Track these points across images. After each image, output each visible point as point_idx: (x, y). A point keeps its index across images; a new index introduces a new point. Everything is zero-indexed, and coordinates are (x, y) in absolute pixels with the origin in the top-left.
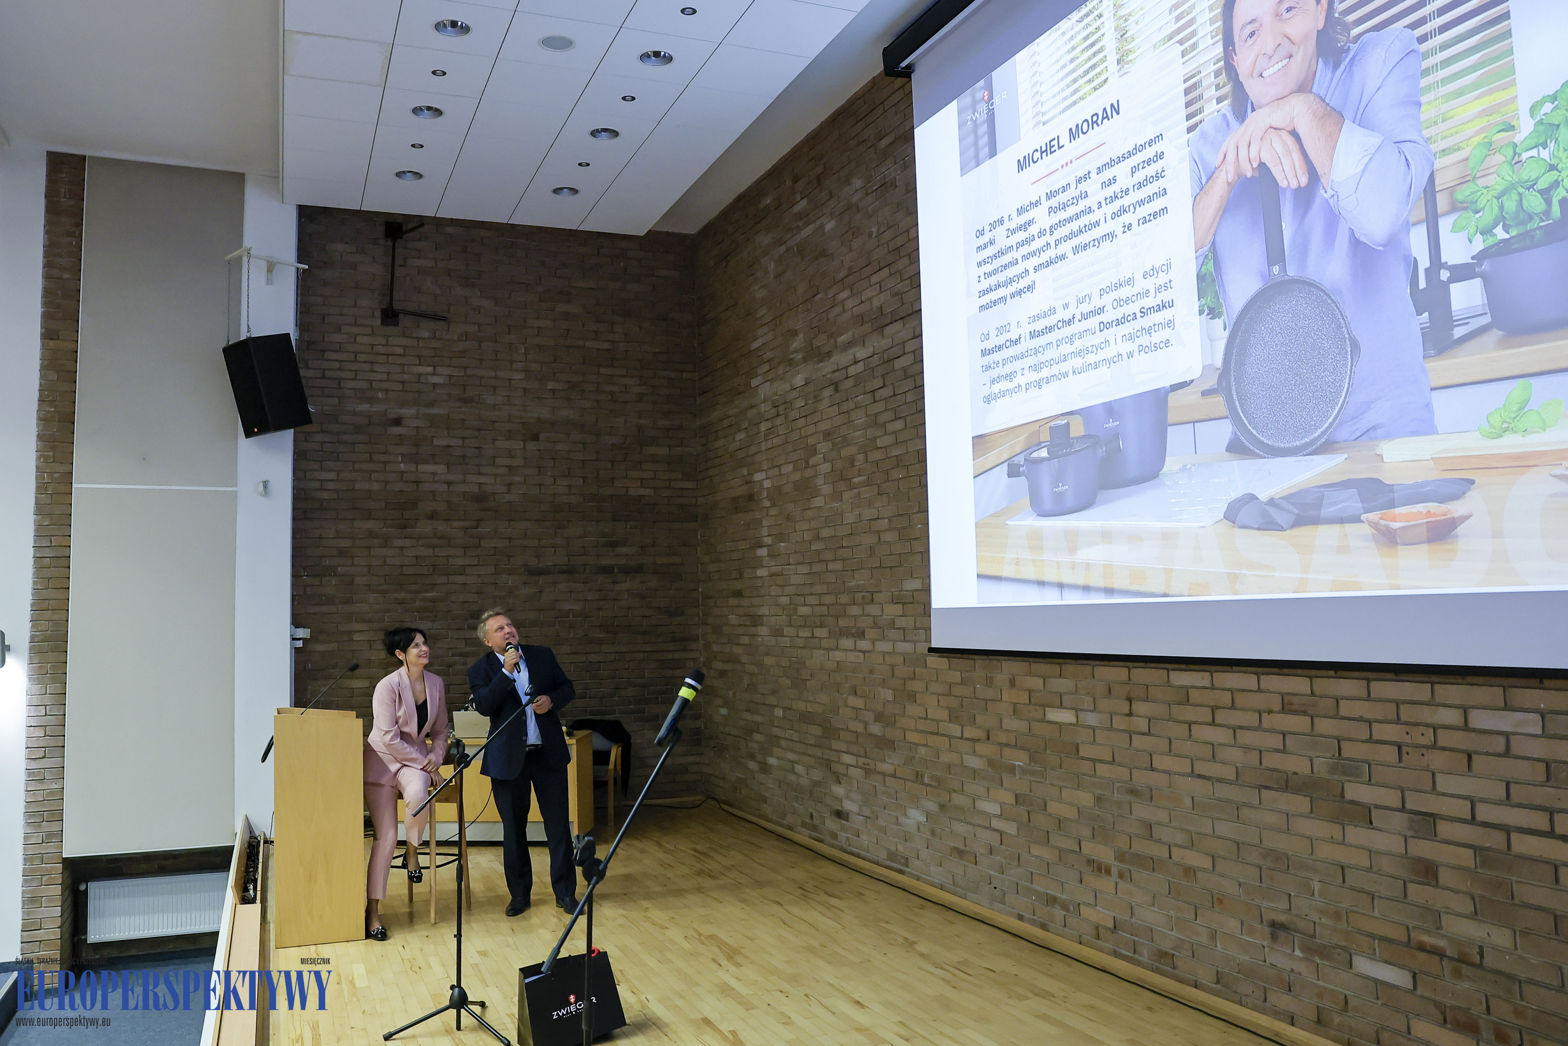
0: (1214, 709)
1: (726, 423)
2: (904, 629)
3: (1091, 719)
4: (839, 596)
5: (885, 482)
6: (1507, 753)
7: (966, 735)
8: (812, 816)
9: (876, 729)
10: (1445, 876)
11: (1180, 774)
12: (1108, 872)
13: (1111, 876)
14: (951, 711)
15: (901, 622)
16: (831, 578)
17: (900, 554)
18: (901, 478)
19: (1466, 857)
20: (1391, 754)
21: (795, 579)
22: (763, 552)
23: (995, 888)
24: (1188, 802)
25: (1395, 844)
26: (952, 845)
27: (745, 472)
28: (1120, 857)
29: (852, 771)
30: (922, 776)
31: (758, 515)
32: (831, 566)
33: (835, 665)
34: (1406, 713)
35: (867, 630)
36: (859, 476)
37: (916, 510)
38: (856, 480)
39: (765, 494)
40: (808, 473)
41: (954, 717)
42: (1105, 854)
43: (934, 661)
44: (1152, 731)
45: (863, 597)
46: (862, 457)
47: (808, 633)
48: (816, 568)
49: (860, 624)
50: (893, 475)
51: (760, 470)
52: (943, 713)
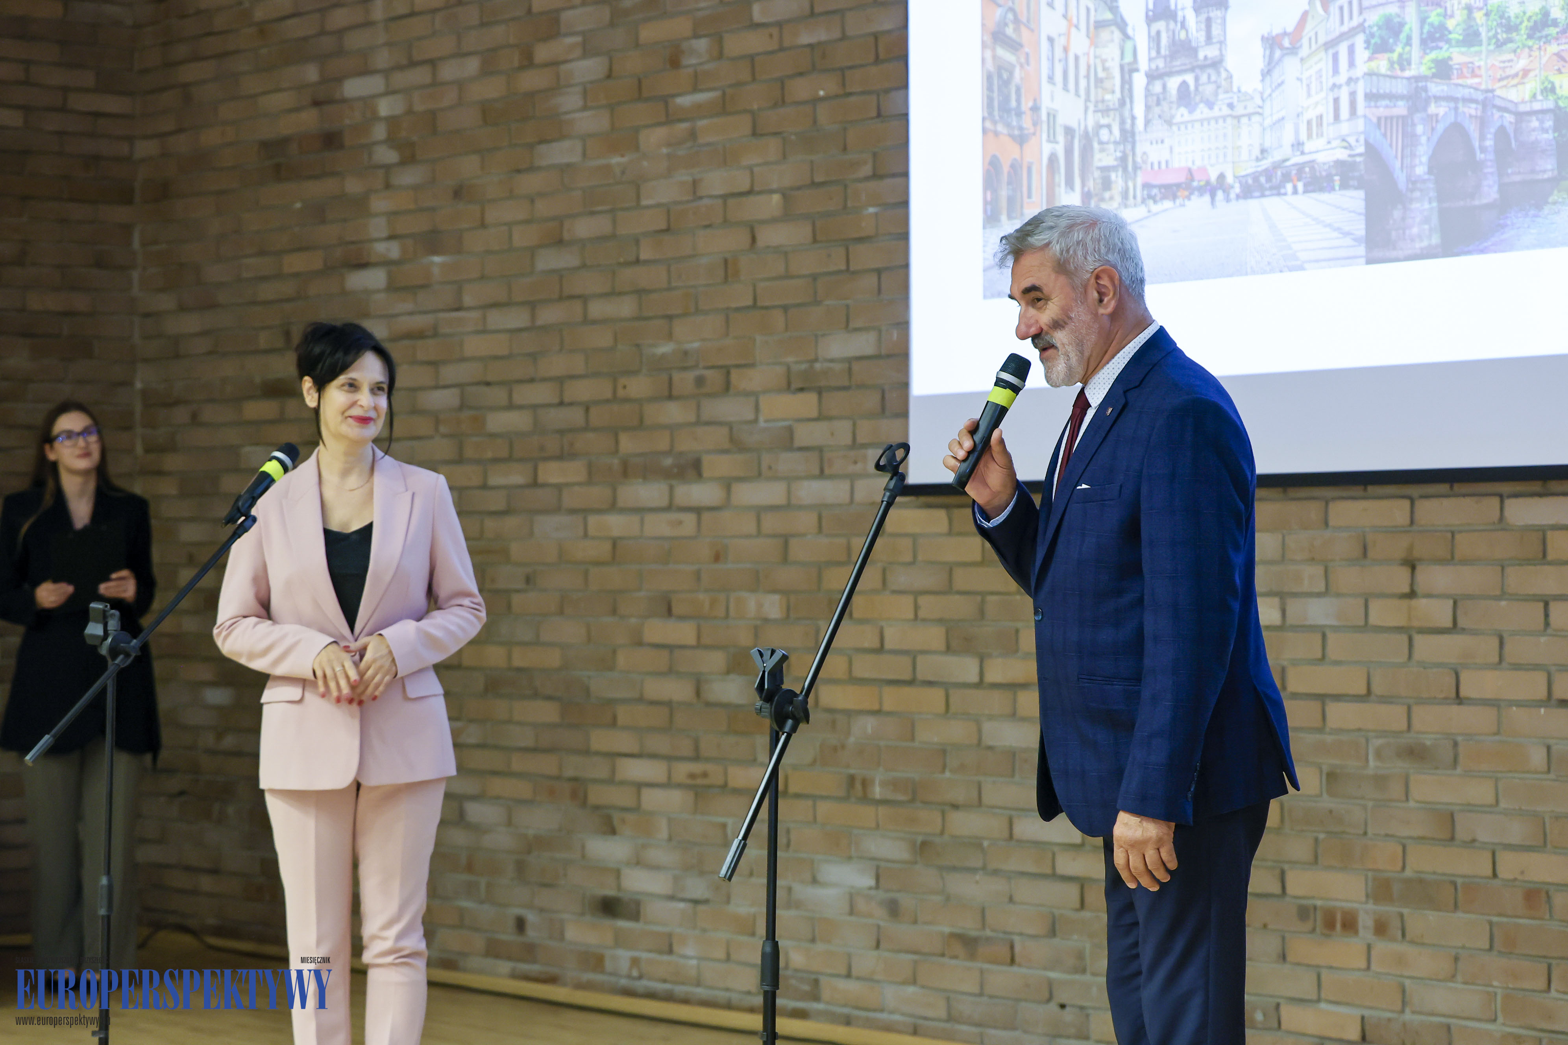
2: (820, 450)
3: (1318, 612)
4: (622, 381)
5: (775, 105)
7: (991, 677)
8: (521, 924)
11: (1520, 704)
12: (1350, 924)
13: (1356, 932)
14: (950, 626)
15: (806, 435)
16: (602, 338)
17: (815, 277)
18: (822, 99)
21: (474, 346)
23: (1063, 1006)
24: (1538, 757)
26: (947, 930)
27: (311, 73)
28: (1380, 890)
29: (652, 799)
30: (865, 783)
31: (353, 186)
32: (597, 309)
33: (607, 546)
35: (706, 460)
36: (695, 89)
37: (866, 170)
38: (685, 101)
39: (380, 132)
40: (530, 81)
41: (957, 641)
43: (906, 517)
44: (1462, 622)
45: (700, 381)
46: (702, 44)
47: (516, 477)
48: (549, 315)
49: (686, 445)
50: (801, 89)
51: (365, 72)
52: (934, 636)
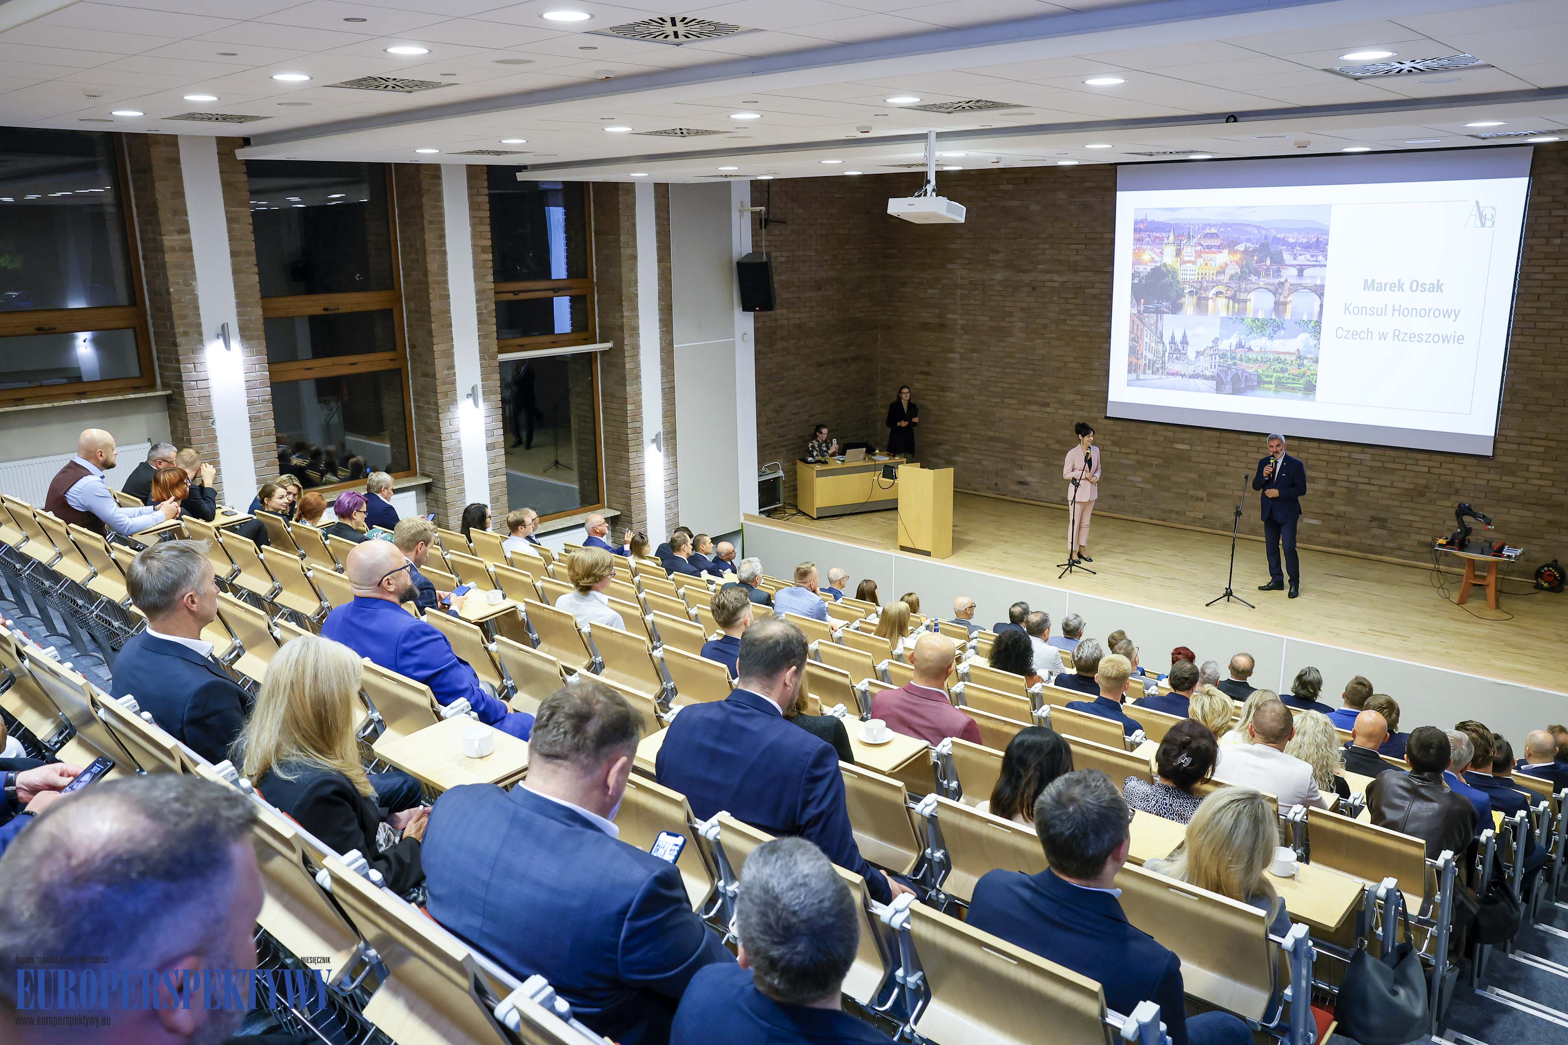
0: (1258, 448)
1: (915, 280)
3: (1199, 448)
4: (1028, 386)
5: (1072, 341)
6: (1360, 464)
8: (996, 484)
9: (1057, 447)
10: (1336, 495)
12: (1202, 500)
16: (1023, 377)
19: (1345, 490)
20: (1325, 464)
21: (987, 373)
22: (957, 356)
25: (1323, 488)
26: (1109, 493)
27: (937, 311)
28: (1209, 494)
31: (949, 336)
32: (1021, 371)
33: (1022, 417)
34: (1332, 453)
36: (1051, 334)
38: (1048, 336)
39: (958, 327)
40: (1003, 324)
41: (1115, 443)
42: (1201, 494)
43: (1106, 421)
45: (1050, 389)
46: (1053, 326)
47: (998, 400)
48: (1007, 371)
49: (1046, 400)
50: (1080, 339)
51: (954, 313)
52: (1109, 443)
